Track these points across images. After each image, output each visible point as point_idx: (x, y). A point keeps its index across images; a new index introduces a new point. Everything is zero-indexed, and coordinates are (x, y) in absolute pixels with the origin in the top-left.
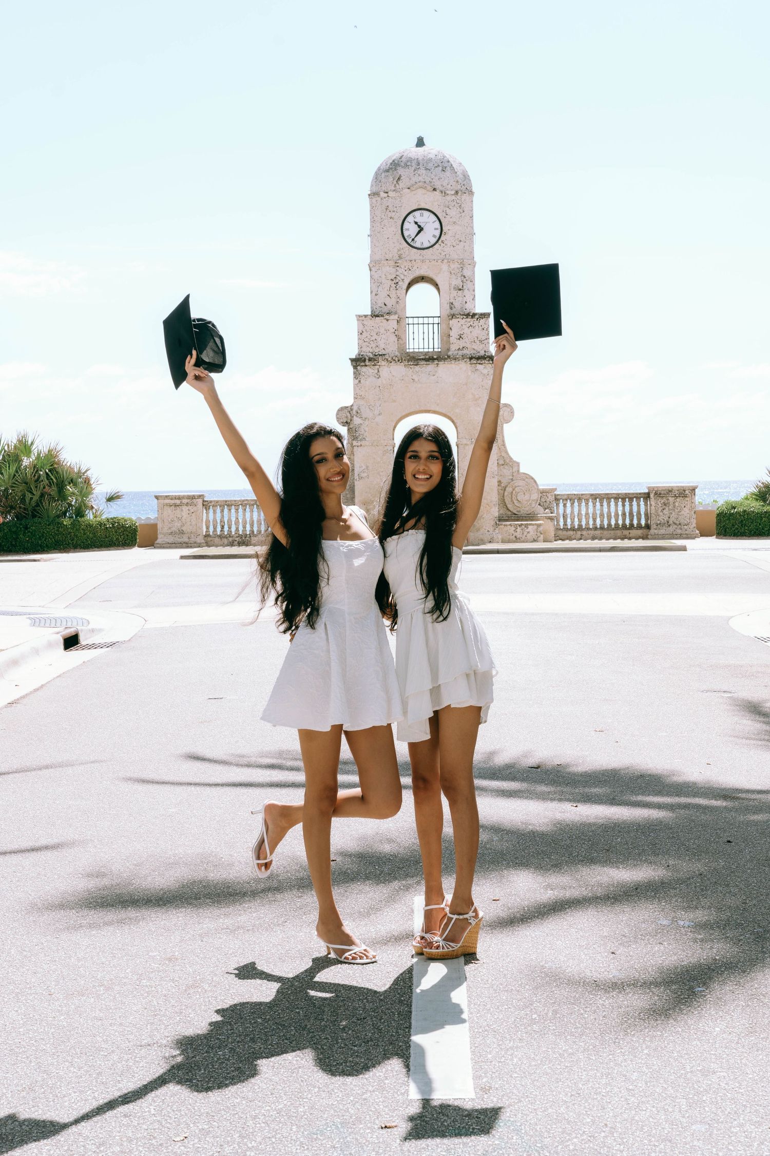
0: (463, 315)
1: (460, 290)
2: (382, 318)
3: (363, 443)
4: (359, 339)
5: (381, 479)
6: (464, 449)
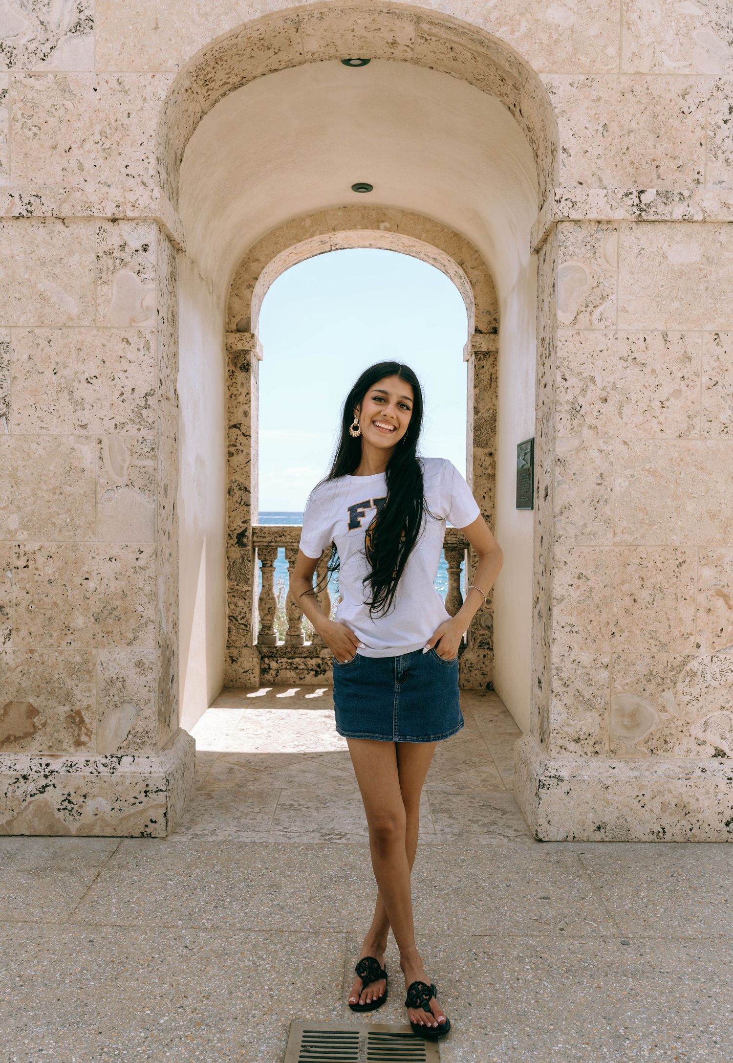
5: (84, 427)
6: (588, 255)
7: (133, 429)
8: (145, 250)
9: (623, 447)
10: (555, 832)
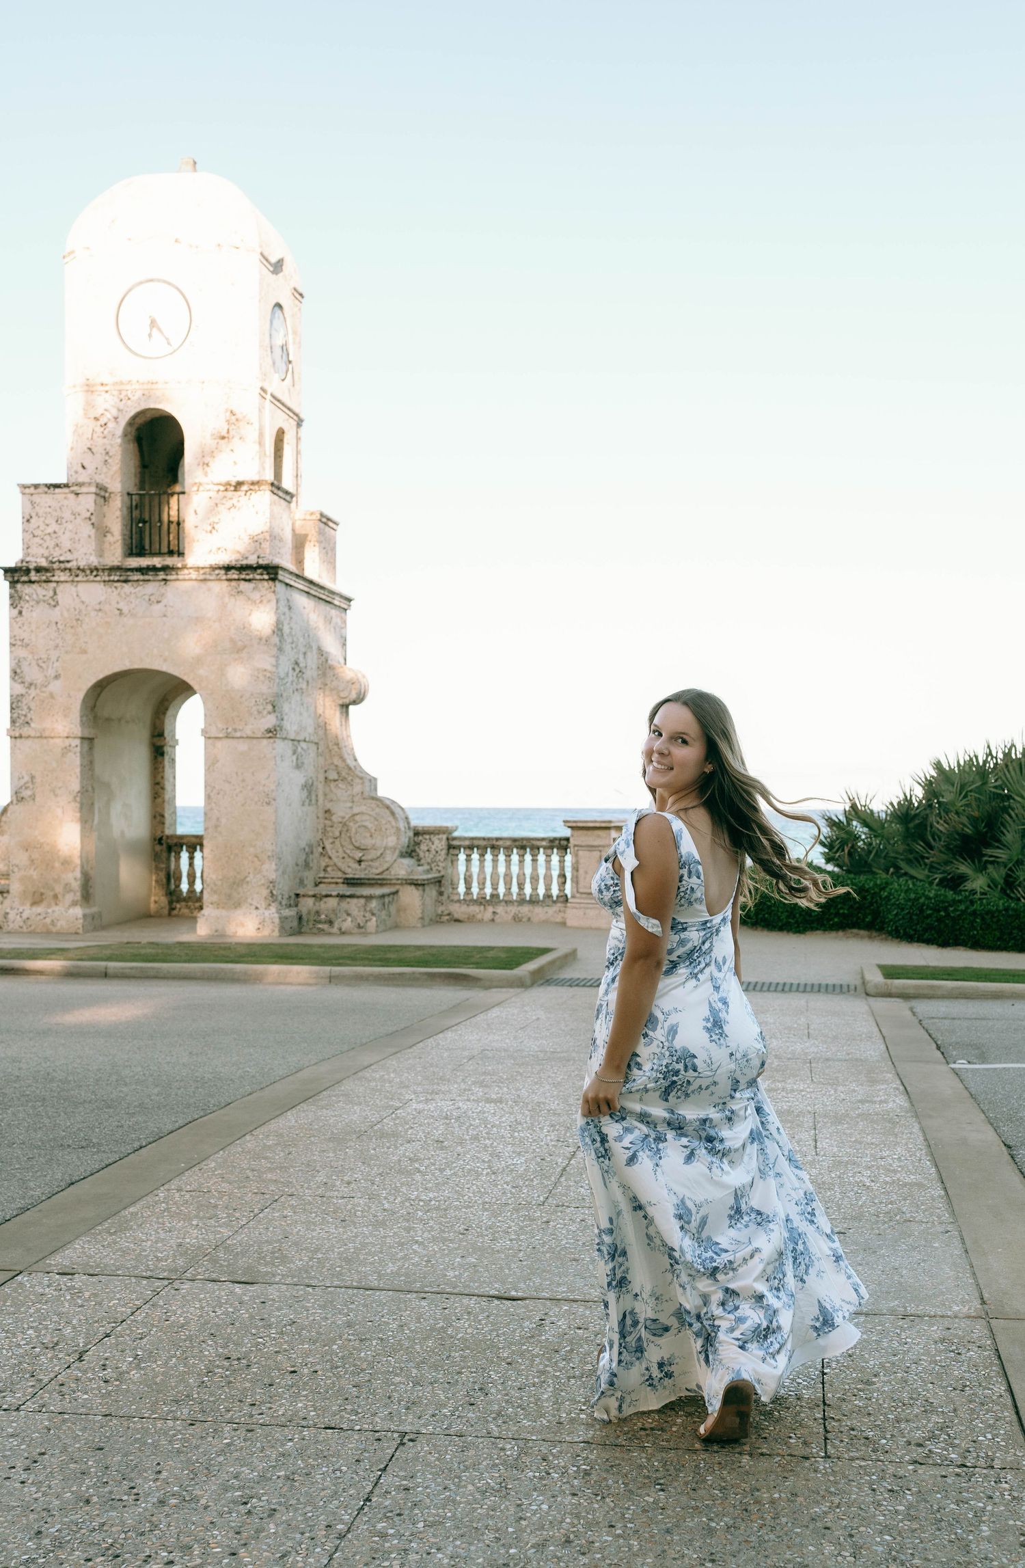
0: (219, 484)
3: (26, 731)
4: (24, 531)
5: (58, 803)
6: (213, 748)
7: (73, 804)
8: (77, 747)
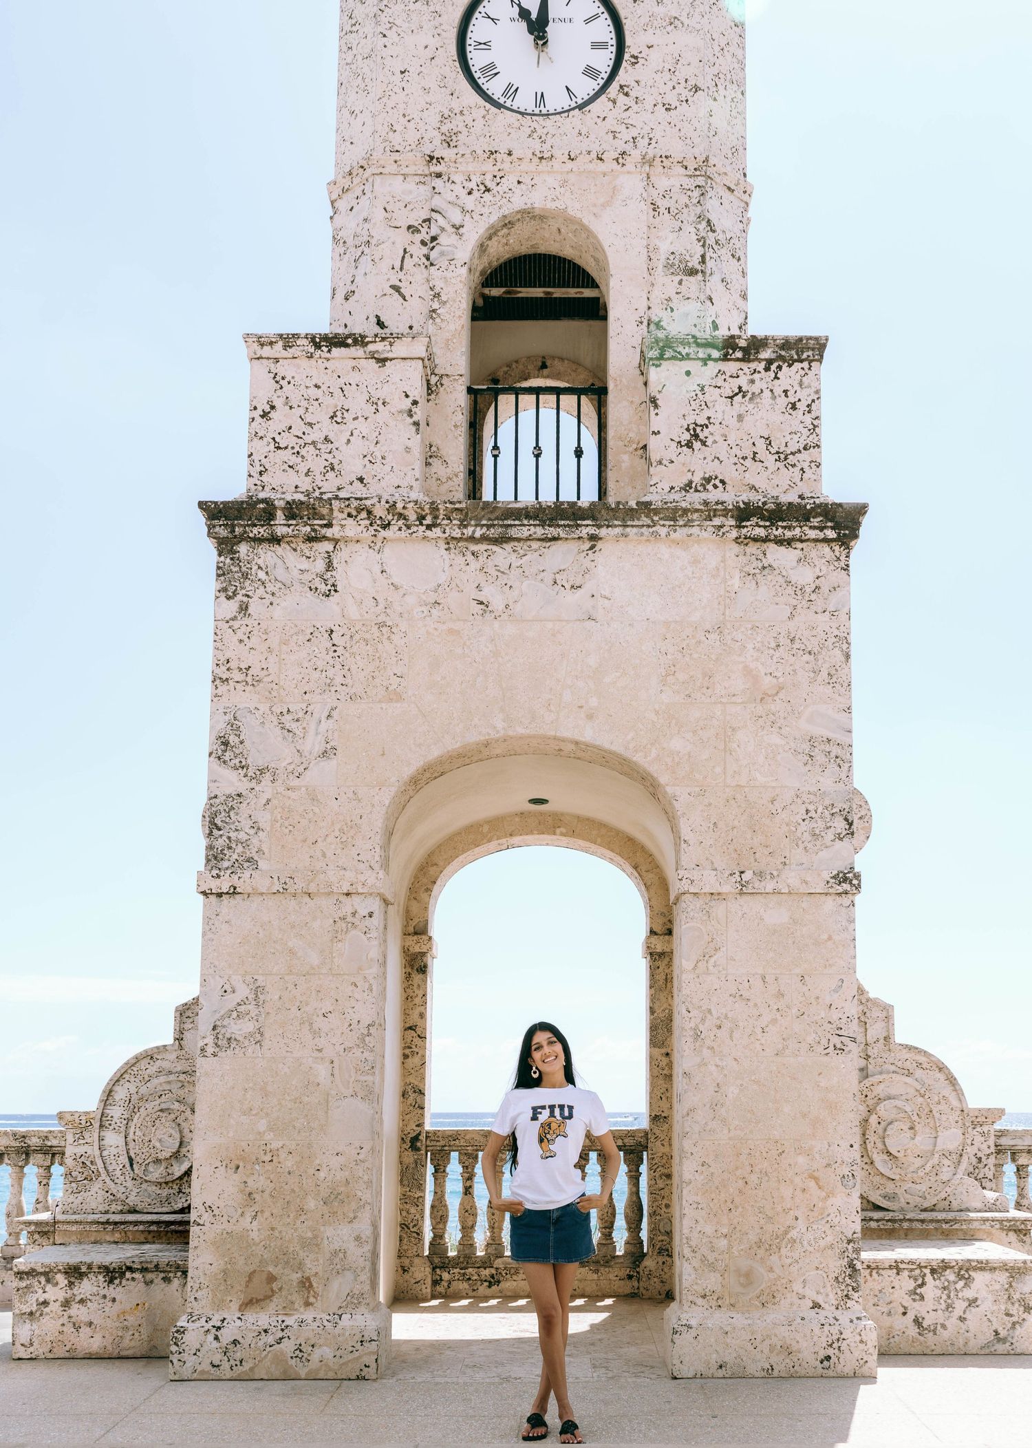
0: (708, 345)
1: (692, 272)
2: (357, 351)
3: (244, 881)
4: (255, 437)
5: (320, 1051)
6: (705, 918)
7: (358, 1052)
8: (371, 916)
9: (734, 1063)
10: (686, 1371)
